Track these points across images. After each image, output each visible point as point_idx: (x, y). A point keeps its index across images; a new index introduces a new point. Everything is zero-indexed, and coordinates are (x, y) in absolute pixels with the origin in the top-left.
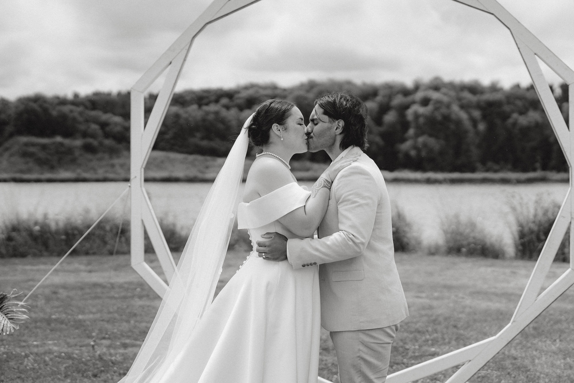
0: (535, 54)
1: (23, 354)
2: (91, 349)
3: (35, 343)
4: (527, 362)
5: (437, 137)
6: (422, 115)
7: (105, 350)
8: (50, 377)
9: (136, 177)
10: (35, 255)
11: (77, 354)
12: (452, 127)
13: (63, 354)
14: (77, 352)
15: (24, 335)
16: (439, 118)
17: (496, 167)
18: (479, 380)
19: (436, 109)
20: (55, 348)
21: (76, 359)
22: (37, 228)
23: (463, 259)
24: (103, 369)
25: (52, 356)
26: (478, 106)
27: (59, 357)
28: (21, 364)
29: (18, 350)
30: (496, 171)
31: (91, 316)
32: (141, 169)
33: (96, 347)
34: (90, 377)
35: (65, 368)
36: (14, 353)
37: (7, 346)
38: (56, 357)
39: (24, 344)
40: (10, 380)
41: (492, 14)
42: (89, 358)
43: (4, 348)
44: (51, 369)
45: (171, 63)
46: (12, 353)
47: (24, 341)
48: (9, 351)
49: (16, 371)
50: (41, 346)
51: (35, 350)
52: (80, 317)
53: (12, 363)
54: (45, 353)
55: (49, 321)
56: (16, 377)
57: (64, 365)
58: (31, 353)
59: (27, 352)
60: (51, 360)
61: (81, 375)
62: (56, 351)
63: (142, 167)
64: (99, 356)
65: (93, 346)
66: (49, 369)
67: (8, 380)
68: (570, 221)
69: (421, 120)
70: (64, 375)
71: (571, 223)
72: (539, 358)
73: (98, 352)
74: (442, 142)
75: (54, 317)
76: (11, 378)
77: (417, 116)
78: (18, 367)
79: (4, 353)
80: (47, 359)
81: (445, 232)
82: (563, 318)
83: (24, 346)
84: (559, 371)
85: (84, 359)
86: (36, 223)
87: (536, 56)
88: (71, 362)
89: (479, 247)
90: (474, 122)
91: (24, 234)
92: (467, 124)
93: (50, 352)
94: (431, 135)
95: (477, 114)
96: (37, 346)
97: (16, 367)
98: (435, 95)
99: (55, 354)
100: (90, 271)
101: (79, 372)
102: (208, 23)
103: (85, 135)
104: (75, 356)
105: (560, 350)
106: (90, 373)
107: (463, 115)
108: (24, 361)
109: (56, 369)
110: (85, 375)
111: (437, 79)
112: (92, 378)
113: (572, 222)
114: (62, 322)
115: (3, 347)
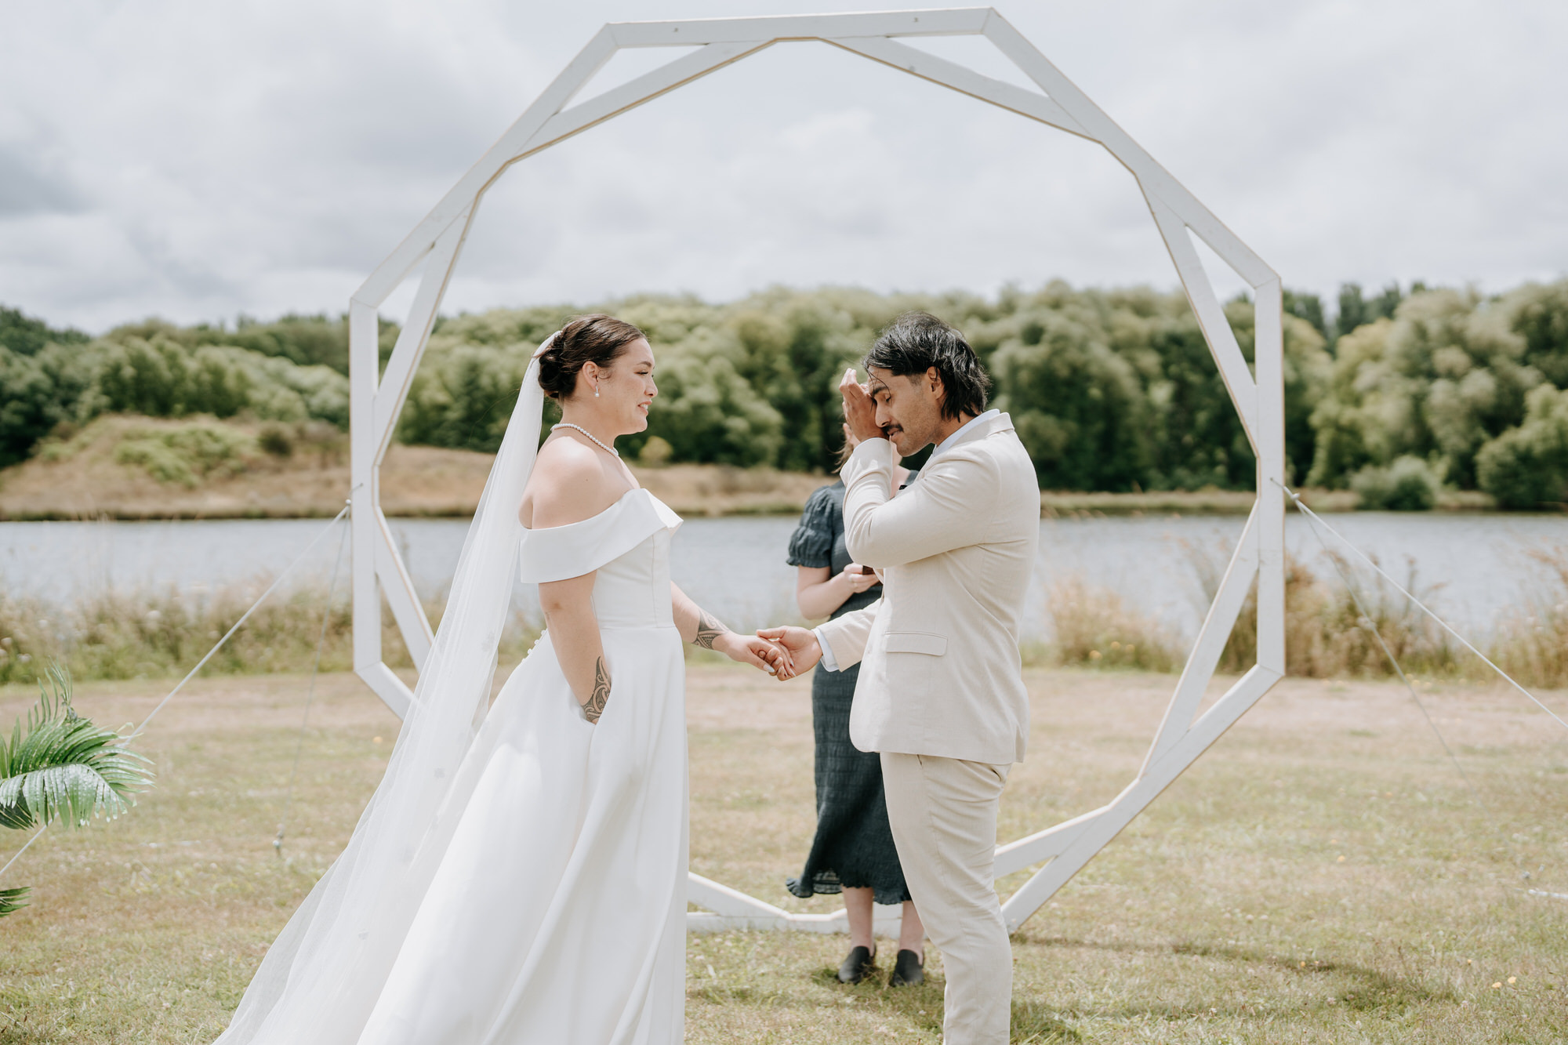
0: (1186, 225)
1: (128, 865)
2: (274, 853)
3: (153, 845)
4: (1187, 869)
5: (1060, 414)
6: (1026, 365)
7: (303, 855)
8: (186, 907)
9: (361, 485)
10: (152, 675)
11: (242, 865)
12: (1095, 392)
13: (214, 865)
14: (243, 860)
15: (129, 830)
16: (1063, 372)
17: (1190, 481)
18: (1082, 900)
19: (1056, 353)
20: (198, 855)
21: (242, 874)
22: (154, 614)
23: (1094, 673)
24: (298, 890)
25: (189, 869)
26: (1153, 345)
27: (206, 870)
28: (124, 884)
29: (117, 859)
30: (1192, 489)
31: (275, 792)
32: (373, 468)
33: (284, 851)
34: (271, 908)
35: (218, 890)
36: (108, 864)
37: (92, 852)
38: (198, 870)
39: (129, 847)
40: (102, 915)
41: (1099, 142)
42: (268, 871)
43: (87, 856)
44: (187, 892)
45: (433, 246)
46: (104, 864)
47: (130, 843)
48: (96, 860)
49: (114, 897)
50: (167, 851)
51: (155, 858)
52: (251, 793)
53: (104, 884)
54: (175, 863)
55: (182, 804)
56: (112, 907)
57: (216, 886)
58: (146, 864)
59: (136, 860)
60: (188, 876)
61: (250, 903)
62: (197, 860)
63: (374, 464)
64: (292, 867)
65: (278, 848)
66: (182, 893)
67: (96, 914)
68: (1256, 568)
69: (1024, 376)
70: (214, 904)
71: (1258, 571)
72: (1212, 860)
73: (289, 860)
74: (1072, 425)
75: (193, 793)
76: (103, 912)
77: (1014, 368)
78: (118, 890)
79: (86, 865)
80: (179, 874)
81: (1058, 618)
82: (1279, 783)
83: (130, 852)
84: (1247, 882)
85: (257, 874)
86: (152, 606)
87: (1188, 229)
88: (229, 880)
89: (1130, 647)
90: (1144, 380)
91: (127, 627)
92: (1129, 385)
93: (187, 862)
94: (1046, 410)
95: (1150, 361)
96: (158, 851)
97: (112, 890)
98: (1053, 322)
99: (197, 865)
100: (275, 707)
101: (247, 897)
102: (510, 162)
103: (264, 412)
104: (240, 868)
105: (1261, 845)
106: (271, 900)
107: (1118, 366)
108: (130, 879)
109: (198, 893)
110: (260, 903)
111: (1056, 283)
112: (275, 908)
113: (1261, 569)
114: (212, 804)
115: (84, 853)
